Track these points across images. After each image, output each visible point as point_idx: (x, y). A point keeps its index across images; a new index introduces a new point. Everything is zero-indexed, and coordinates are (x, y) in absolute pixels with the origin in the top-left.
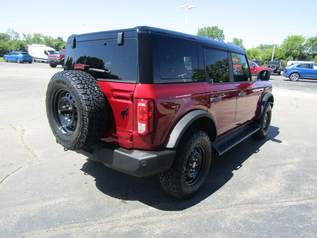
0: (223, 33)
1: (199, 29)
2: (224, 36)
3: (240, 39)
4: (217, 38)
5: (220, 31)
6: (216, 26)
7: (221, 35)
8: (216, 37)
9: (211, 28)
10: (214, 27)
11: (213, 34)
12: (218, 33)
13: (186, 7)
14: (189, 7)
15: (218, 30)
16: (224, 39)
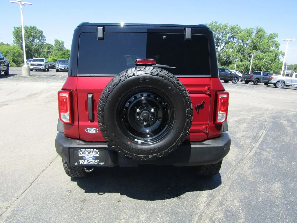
0: (43, 34)
1: (15, 28)
2: (45, 37)
3: (62, 41)
4: (37, 39)
5: (39, 31)
6: (35, 26)
7: (41, 36)
8: (37, 37)
9: (29, 27)
10: (32, 26)
11: (33, 34)
12: (38, 33)
13: (20, 3)
14: (23, 3)
15: (37, 30)
16: (45, 40)
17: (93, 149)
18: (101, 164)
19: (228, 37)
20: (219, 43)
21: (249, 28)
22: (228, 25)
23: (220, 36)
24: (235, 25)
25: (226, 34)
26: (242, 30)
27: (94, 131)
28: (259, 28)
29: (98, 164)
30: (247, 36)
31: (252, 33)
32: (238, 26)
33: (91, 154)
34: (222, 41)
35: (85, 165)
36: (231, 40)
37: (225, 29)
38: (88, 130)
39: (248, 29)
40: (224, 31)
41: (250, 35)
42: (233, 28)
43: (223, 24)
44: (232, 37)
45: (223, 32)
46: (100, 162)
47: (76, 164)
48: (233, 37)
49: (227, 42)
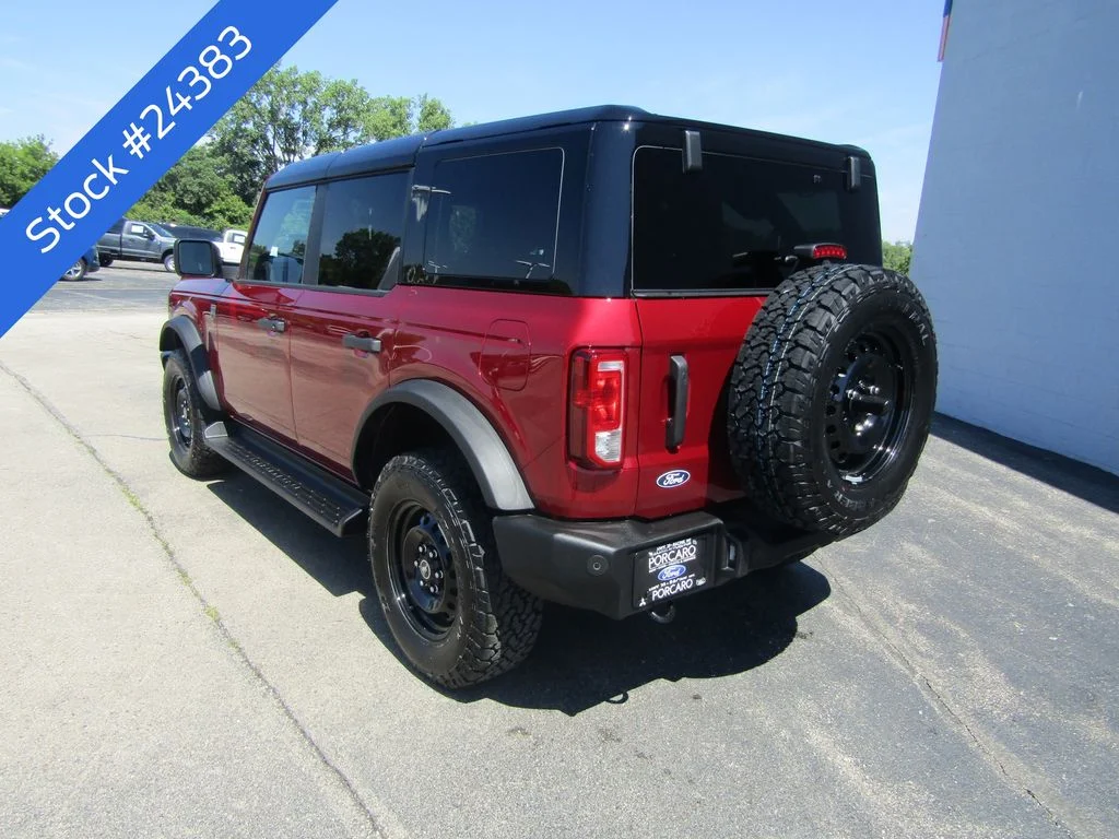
17: (683, 542)
18: (701, 582)
19: (325, 121)
20: (296, 141)
21: (396, 98)
22: (322, 78)
23: (297, 117)
24: (348, 82)
25: (318, 108)
26: (373, 102)
27: (680, 480)
28: (429, 100)
29: (695, 587)
30: (394, 126)
31: (409, 116)
32: (359, 86)
33: (679, 558)
34: (305, 134)
35: (664, 598)
36: (338, 133)
37: (311, 92)
38: (664, 478)
39: (393, 101)
40: (311, 100)
41: (401, 122)
42: (340, 92)
43: (302, 73)
44: (339, 123)
45: (305, 103)
46: (698, 577)
47: (643, 603)
48: (344, 123)
49: (324, 140)
